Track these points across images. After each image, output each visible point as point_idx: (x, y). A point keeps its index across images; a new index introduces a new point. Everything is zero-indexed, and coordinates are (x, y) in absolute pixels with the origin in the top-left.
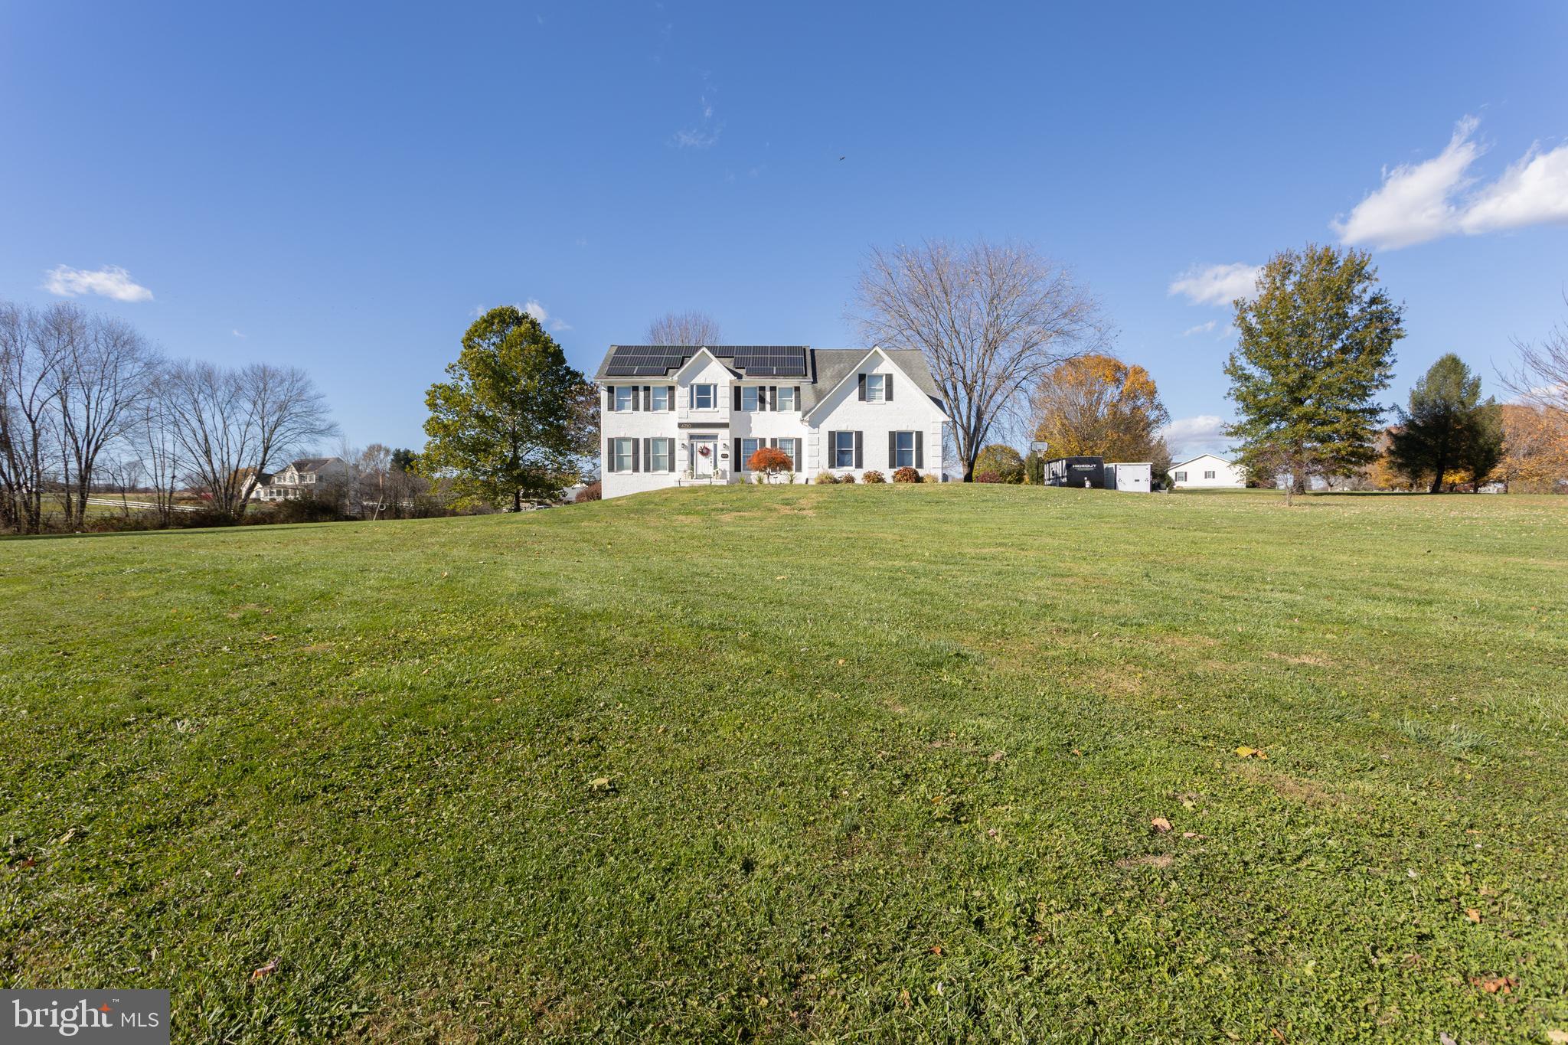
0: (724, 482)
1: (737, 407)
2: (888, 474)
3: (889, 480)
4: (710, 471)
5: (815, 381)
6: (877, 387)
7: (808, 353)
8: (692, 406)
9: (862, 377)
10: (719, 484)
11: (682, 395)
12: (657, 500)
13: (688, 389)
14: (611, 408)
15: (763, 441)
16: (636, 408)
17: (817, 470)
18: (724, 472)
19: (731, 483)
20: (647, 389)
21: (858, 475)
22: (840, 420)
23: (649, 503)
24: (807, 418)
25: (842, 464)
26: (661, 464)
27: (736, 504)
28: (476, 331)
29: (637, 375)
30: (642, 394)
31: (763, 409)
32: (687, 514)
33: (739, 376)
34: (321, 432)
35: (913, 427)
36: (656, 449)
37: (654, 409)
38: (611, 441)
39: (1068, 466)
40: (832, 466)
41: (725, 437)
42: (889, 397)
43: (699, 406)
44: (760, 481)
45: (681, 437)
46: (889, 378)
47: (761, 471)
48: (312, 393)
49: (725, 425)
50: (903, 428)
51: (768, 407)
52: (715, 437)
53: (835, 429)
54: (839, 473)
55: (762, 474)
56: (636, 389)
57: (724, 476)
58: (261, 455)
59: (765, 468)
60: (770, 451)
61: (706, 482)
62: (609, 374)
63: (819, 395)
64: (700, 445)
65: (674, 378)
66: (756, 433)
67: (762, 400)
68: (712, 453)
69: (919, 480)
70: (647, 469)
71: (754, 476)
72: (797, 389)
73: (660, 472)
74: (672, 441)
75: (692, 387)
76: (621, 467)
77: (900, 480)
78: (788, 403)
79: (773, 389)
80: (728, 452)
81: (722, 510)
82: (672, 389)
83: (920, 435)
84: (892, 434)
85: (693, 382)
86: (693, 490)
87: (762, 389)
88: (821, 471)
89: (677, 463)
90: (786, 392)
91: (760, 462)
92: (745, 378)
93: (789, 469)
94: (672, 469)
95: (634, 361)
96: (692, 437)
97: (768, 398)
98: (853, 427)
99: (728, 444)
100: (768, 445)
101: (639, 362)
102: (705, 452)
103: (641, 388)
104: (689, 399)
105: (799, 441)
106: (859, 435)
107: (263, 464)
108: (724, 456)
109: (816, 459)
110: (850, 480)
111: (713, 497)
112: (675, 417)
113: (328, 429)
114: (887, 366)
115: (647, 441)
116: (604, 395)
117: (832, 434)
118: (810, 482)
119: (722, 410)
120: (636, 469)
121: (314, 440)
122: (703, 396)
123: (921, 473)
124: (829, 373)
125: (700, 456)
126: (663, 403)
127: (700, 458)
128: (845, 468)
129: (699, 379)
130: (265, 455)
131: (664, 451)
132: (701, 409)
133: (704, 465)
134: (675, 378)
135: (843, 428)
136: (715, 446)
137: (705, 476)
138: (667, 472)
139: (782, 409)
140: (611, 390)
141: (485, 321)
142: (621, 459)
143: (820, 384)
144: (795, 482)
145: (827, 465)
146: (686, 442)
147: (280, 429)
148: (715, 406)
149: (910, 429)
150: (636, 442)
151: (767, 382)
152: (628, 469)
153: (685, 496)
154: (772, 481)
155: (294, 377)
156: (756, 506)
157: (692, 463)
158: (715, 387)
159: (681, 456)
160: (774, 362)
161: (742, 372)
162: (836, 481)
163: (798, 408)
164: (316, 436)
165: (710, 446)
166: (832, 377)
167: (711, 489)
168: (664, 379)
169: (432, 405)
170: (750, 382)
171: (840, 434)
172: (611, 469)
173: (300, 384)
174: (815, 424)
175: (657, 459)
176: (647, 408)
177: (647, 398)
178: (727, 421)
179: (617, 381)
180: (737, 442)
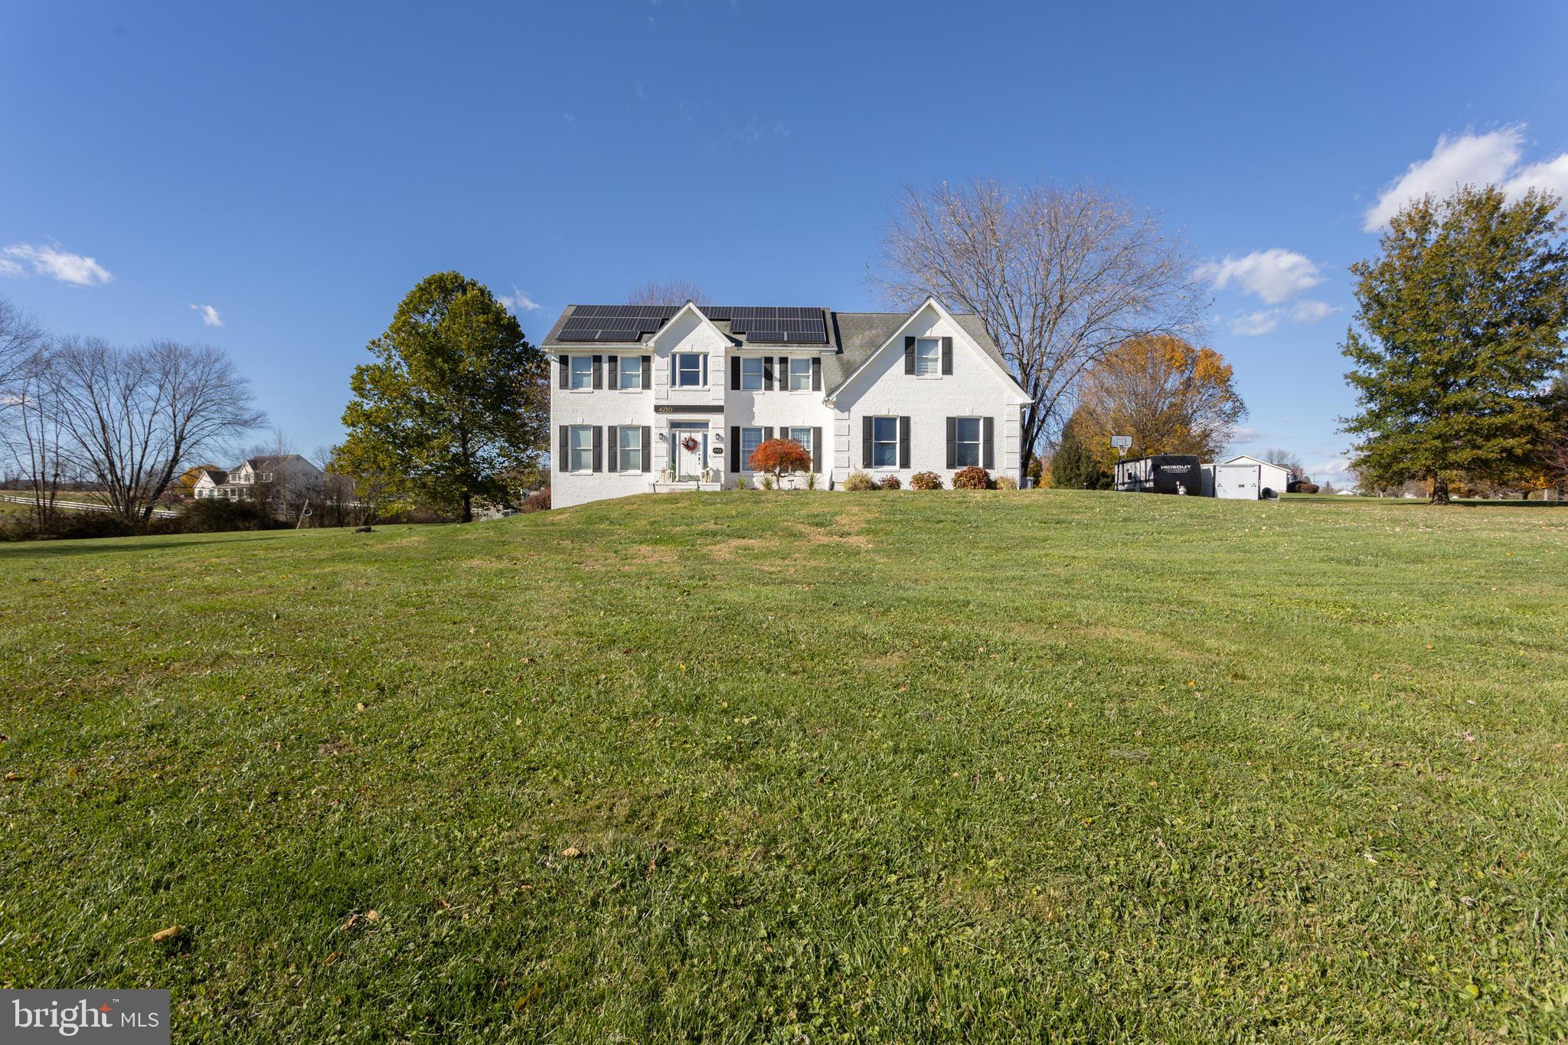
0: (717, 488)
1: (735, 384)
2: (947, 477)
3: (948, 485)
4: (698, 471)
5: (840, 351)
6: (930, 356)
7: (828, 317)
8: (674, 383)
9: (910, 342)
10: (709, 489)
11: (660, 367)
12: (614, 515)
13: (669, 359)
14: (564, 385)
15: (769, 431)
16: (598, 385)
17: (847, 471)
18: (717, 473)
19: (726, 489)
20: (613, 359)
21: (905, 477)
22: (878, 402)
23: (602, 519)
24: (833, 398)
25: (881, 462)
26: (632, 461)
27: (737, 524)
28: (411, 301)
29: (599, 340)
30: (606, 367)
31: (769, 387)
32: (656, 542)
33: (739, 344)
34: (245, 424)
35: (981, 412)
36: (626, 442)
37: (623, 387)
38: (564, 430)
39: (1155, 468)
40: (867, 464)
41: (718, 424)
42: (948, 369)
43: (683, 383)
44: (768, 485)
45: (658, 424)
46: (948, 342)
47: (767, 471)
48: (234, 377)
49: (718, 409)
50: (965, 412)
51: (776, 384)
52: (705, 425)
53: (872, 413)
54: (877, 475)
55: (769, 476)
56: (597, 359)
57: (716, 478)
58: (173, 449)
59: (774, 466)
60: (780, 443)
61: (692, 486)
62: (561, 340)
63: (848, 369)
64: (683, 435)
65: (649, 344)
66: (760, 421)
67: (769, 376)
68: (701, 447)
69: (991, 485)
70: (613, 468)
71: (758, 479)
72: (817, 361)
73: (630, 472)
74: (646, 431)
75: (674, 357)
76: (577, 465)
77: (964, 486)
78: (803, 381)
79: (783, 361)
80: (722, 446)
81: (714, 534)
82: (646, 359)
83: (989, 422)
84: (951, 422)
85: (676, 349)
86: (672, 498)
87: (769, 360)
88: (852, 471)
89: (653, 460)
90: (801, 365)
91: (767, 459)
92: (746, 346)
93: (806, 469)
94: (646, 468)
95: (596, 324)
96: (674, 425)
97: (777, 373)
98: (896, 410)
99: (722, 433)
100: (777, 435)
101: (604, 324)
102: (691, 445)
103: (605, 358)
104: (669, 372)
105: (818, 431)
106: (906, 422)
107: (175, 461)
108: (717, 451)
109: (845, 455)
110: (894, 484)
111: (701, 511)
112: (651, 398)
113: (254, 420)
114: (945, 326)
115: (612, 430)
116: (555, 368)
117: (867, 420)
118: (837, 488)
119: (714, 389)
120: (597, 468)
121: (239, 433)
122: (689, 369)
123: (993, 475)
124: (857, 340)
125: (684, 450)
126: (634, 380)
127: (684, 454)
128: (886, 468)
129: (685, 347)
130: (177, 449)
131: (636, 444)
132: (686, 387)
133: (689, 463)
134: (651, 344)
135: (882, 412)
136: (705, 437)
137: (691, 478)
138: (639, 472)
139: (796, 388)
140: (564, 360)
141: (421, 289)
142: (577, 454)
143: (847, 354)
144: (816, 486)
145: (860, 464)
146: (665, 432)
147: (195, 421)
148: (705, 383)
149: (976, 414)
150: (598, 431)
151: (776, 351)
152: (587, 467)
153: (659, 509)
154: (785, 484)
155: (208, 358)
156: (768, 528)
157: (674, 461)
158: (706, 357)
159: (659, 450)
160: (783, 326)
161: (742, 338)
162: (874, 487)
163: (817, 387)
164: (239, 428)
165: (698, 437)
166: (862, 346)
167: (698, 496)
168: (637, 345)
169: (359, 389)
170: (753, 351)
171: (880, 420)
172: (564, 467)
173: (217, 366)
174: (843, 405)
175: (626, 454)
176: (613, 386)
177: (613, 372)
178: (722, 403)
179: (573, 349)
180: (735, 431)
